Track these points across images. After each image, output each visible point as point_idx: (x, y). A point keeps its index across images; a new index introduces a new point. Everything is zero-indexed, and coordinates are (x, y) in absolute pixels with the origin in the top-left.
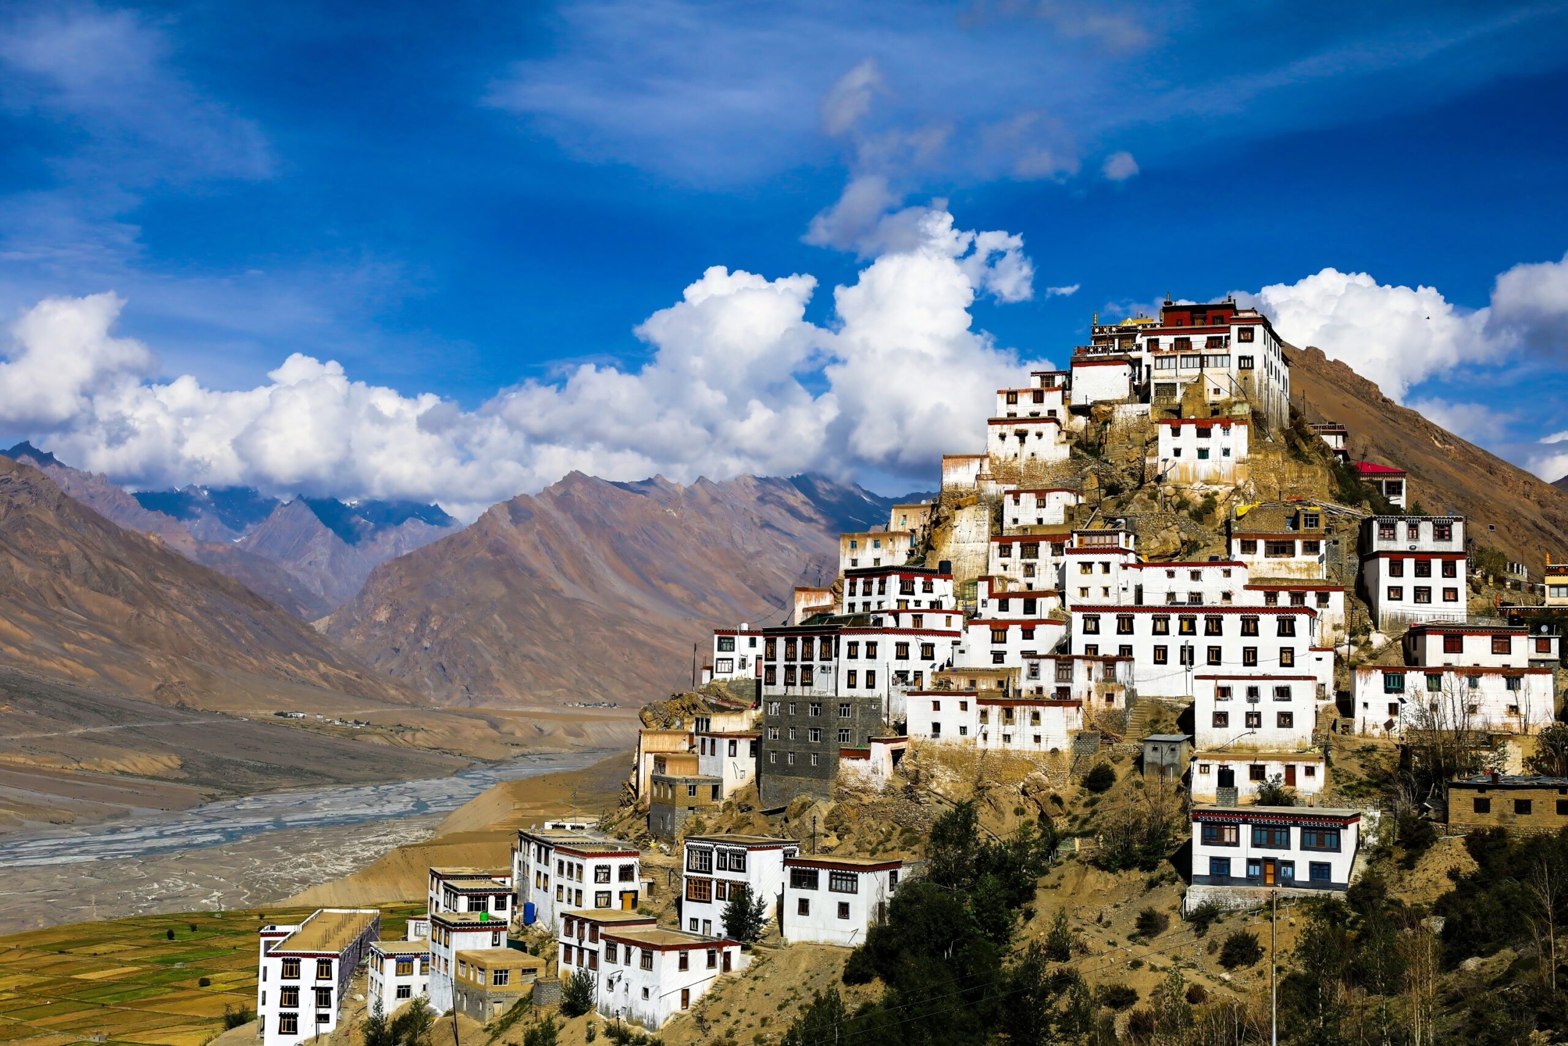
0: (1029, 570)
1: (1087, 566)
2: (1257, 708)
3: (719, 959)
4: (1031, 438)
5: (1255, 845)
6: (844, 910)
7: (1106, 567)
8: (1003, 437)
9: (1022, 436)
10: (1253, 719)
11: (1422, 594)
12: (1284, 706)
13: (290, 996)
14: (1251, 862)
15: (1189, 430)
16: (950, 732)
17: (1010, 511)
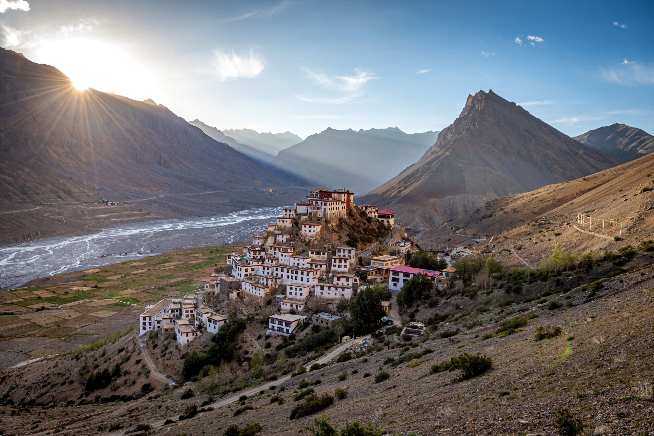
0: (275, 253)
1: (282, 255)
2: (297, 292)
3: (195, 334)
4: (285, 222)
5: (278, 324)
6: (215, 328)
7: (285, 256)
8: (280, 221)
9: (283, 221)
10: (296, 294)
11: (340, 266)
12: (301, 292)
13: (144, 324)
14: (278, 327)
15: (307, 226)
16: (248, 290)
17: (278, 238)
